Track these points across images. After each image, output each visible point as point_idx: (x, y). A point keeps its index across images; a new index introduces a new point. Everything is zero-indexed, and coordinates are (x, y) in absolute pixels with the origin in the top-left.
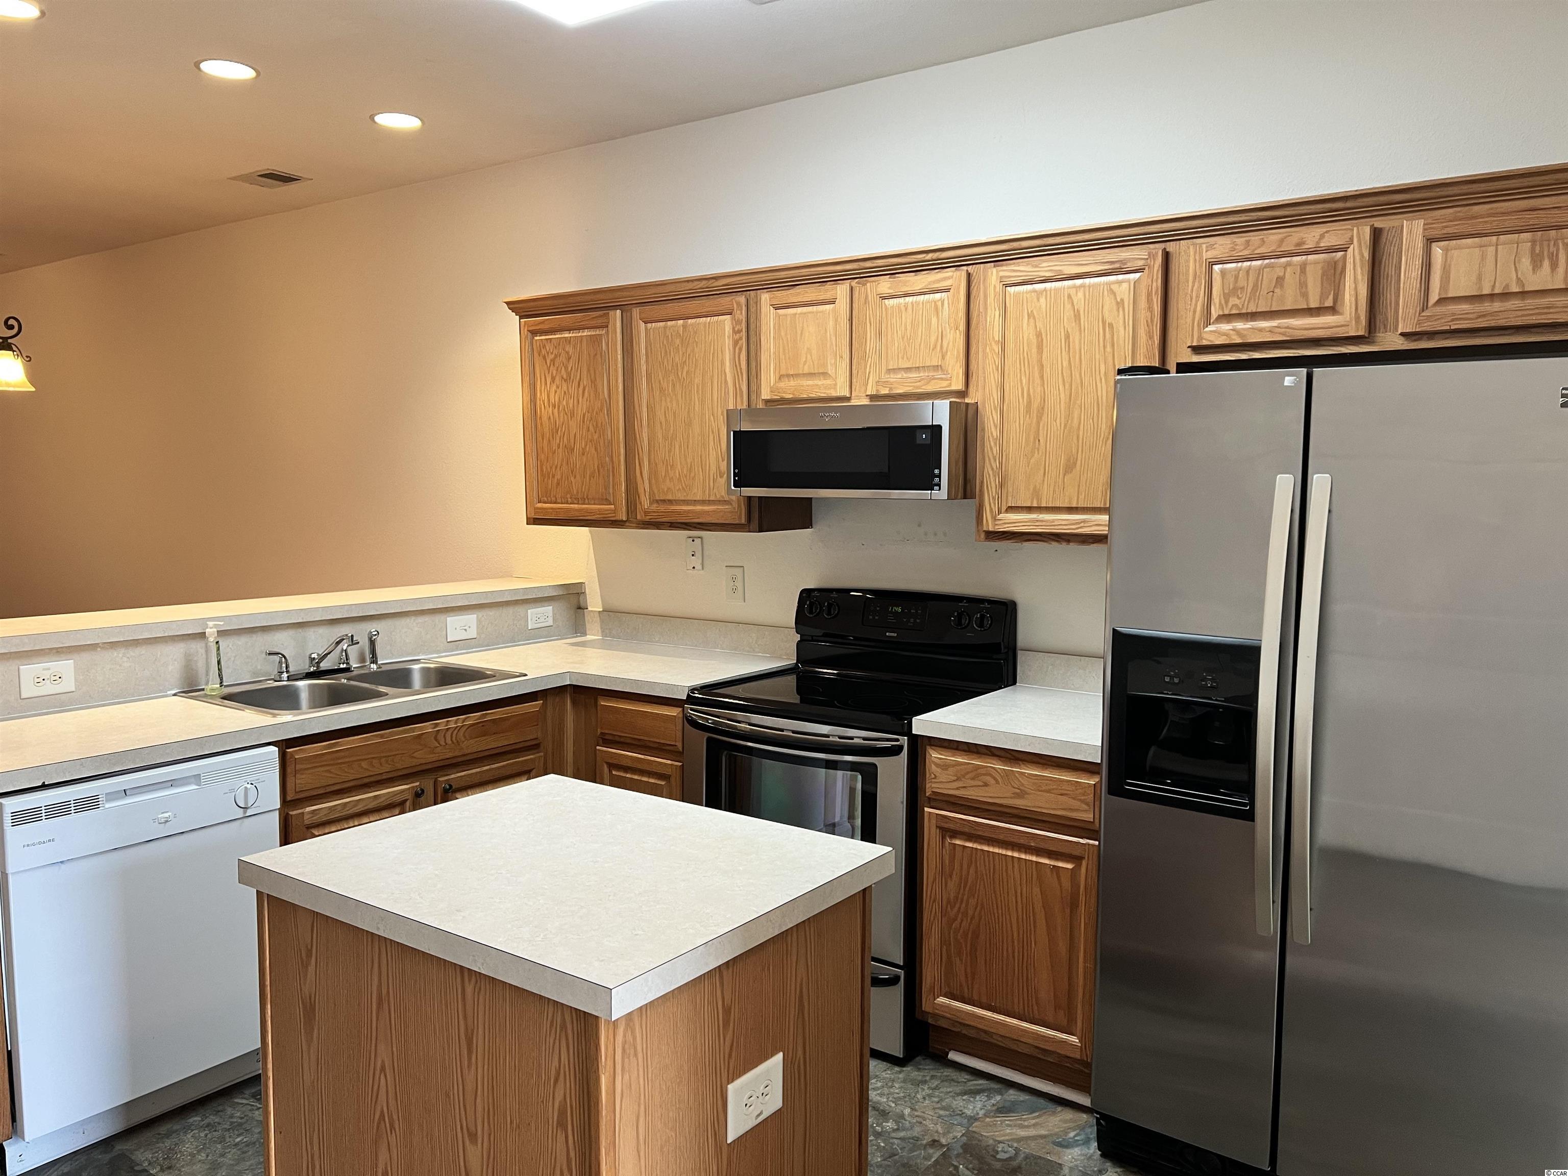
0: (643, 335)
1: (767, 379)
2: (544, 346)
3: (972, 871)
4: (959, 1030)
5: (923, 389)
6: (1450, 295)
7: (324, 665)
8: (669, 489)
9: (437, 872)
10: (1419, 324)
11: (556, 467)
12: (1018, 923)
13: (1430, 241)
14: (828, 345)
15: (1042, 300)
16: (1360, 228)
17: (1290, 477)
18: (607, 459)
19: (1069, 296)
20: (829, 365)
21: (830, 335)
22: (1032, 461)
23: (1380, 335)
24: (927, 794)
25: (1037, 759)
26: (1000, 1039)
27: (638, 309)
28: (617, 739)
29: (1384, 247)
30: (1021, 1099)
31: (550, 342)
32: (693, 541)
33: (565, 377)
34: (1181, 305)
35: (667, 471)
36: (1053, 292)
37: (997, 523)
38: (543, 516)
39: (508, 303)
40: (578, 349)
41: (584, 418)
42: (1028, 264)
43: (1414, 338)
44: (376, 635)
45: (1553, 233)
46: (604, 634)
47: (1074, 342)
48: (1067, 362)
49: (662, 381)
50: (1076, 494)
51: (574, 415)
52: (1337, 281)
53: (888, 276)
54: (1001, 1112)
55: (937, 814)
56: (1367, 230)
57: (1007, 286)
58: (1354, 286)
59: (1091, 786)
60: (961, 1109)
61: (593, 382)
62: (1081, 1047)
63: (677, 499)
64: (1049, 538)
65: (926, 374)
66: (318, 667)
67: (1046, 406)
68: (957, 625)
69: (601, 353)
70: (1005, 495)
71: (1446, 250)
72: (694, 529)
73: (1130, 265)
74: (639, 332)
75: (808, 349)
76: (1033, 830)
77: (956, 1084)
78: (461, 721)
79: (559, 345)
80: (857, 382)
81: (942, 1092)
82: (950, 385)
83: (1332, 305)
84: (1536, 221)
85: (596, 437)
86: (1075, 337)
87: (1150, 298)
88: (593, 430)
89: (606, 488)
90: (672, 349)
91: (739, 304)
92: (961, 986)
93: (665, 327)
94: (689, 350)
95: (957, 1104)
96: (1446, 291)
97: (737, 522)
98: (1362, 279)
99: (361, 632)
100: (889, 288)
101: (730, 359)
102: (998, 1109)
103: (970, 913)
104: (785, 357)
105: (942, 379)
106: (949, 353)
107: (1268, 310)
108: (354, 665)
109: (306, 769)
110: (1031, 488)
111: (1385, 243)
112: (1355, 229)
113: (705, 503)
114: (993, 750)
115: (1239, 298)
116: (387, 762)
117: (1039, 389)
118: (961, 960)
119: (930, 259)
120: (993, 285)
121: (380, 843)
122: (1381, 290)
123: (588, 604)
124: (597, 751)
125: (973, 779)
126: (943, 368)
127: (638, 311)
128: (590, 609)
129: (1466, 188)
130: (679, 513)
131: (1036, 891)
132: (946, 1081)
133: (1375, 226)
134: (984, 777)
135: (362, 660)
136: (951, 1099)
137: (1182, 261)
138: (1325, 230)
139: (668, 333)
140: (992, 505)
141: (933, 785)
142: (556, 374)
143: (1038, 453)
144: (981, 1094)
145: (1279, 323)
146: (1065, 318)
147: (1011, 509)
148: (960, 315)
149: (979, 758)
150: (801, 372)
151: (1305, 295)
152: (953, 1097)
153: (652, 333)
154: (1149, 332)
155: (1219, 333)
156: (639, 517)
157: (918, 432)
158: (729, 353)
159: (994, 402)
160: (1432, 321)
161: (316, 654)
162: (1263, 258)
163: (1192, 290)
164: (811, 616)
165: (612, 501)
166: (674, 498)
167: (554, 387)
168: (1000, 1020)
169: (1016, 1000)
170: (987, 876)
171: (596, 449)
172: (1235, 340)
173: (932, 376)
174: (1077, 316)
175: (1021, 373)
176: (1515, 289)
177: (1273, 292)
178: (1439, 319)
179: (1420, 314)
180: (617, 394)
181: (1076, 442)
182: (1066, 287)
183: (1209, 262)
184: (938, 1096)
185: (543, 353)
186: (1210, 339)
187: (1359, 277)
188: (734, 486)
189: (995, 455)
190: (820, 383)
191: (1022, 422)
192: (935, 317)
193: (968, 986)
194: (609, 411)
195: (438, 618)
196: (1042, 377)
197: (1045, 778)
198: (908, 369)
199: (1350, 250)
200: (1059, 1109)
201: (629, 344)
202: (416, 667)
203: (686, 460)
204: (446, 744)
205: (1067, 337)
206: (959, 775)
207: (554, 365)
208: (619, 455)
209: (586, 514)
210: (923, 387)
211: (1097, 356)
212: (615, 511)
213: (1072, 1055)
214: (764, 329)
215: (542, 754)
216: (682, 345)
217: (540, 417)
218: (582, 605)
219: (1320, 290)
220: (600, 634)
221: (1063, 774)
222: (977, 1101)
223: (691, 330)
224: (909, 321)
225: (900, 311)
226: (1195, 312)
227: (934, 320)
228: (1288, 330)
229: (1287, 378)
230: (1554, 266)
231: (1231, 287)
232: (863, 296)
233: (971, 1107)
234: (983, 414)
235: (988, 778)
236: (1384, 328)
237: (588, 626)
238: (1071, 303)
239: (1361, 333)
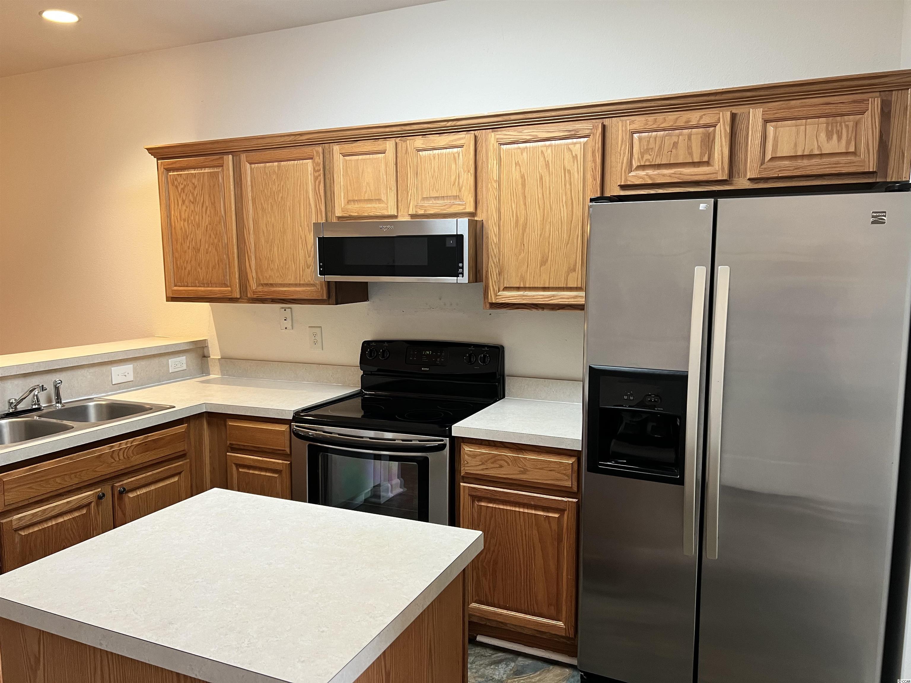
0: (249, 172)
1: (339, 202)
2: (176, 179)
3: (492, 522)
4: (485, 623)
5: (447, 211)
6: (778, 156)
7: (20, 407)
8: (270, 276)
9: (144, 586)
10: (760, 172)
11: (187, 262)
12: (523, 554)
13: (766, 121)
14: (381, 181)
15: (525, 154)
16: (724, 113)
17: (704, 268)
18: (225, 256)
19: (542, 152)
20: (382, 194)
21: (382, 174)
22: (520, 258)
23: (735, 179)
24: (462, 474)
25: (534, 449)
26: (512, 627)
27: (245, 154)
28: (242, 447)
29: (738, 125)
30: (527, 663)
31: (181, 176)
32: (285, 310)
33: (192, 200)
34: (613, 159)
35: (269, 264)
36: (531, 149)
37: (497, 297)
38: (179, 295)
39: (148, 149)
40: (201, 181)
41: (207, 228)
42: (515, 131)
43: (756, 181)
44: (59, 383)
45: (839, 118)
46: (223, 374)
47: (546, 182)
48: (541, 194)
49: (263, 204)
50: (548, 279)
51: (199, 226)
52: (710, 146)
53: (421, 136)
54: (516, 675)
55: (469, 487)
56: (728, 114)
57: (501, 144)
58: (720, 149)
59: (570, 465)
60: (491, 676)
61: (213, 204)
62: (565, 628)
63: (277, 283)
64: (531, 307)
65: (449, 202)
66: (16, 408)
67: (528, 223)
68: (468, 362)
69: (218, 185)
70: (502, 280)
71: (776, 128)
72: (289, 303)
73: (581, 133)
74: (246, 170)
75: (367, 183)
76: (533, 494)
77: (485, 658)
78: (130, 442)
79: (187, 178)
80: (401, 205)
81: (477, 665)
82: (465, 209)
83: (707, 160)
84: (829, 111)
85: (216, 241)
86: (546, 178)
87: (594, 154)
88: (213, 236)
89: (225, 276)
90: (270, 182)
91: (318, 152)
92: (486, 595)
93: (265, 167)
94: (282, 183)
95: (488, 672)
96: (776, 153)
97: (321, 298)
98: (726, 145)
99: (48, 381)
100: (423, 144)
101: (312, 189)
102: (514, 672)
103: (492, 549)
104: (351, 188)
105: (459, 204)
106: (463, 188)
107: (668, 163)
108: (43, 405)
109: (12, 488)
110: (520, 274)
111: (738, 123)
112: (721, 113)
113: (297, 286)
114: (505, 444)
115: (650, 155)
116: (76, 476)
117: (523, 212)
118: (486, 579)
119: (450, 125)
120: (492, 144)
121: (91, 562)
122: (736, 152)
123: (210, 354)
124: (228, 456)
125: (492, 463)
126: (460, 197)
127: (245, 155)
128: (211, 357)
129: (788, 89)
130: (279, 292)
131: (535, 532)
132: (478, 656)
133: (733, 112)
134: (500, 461)
135: (49, 401)
136: (484, 669)
137: (614, 131)
138: (703, 114)
139: (267, 171)
140: (494, 286)
141: (466, 468)
142: (186, 198)
143: (524, 253)
144: (502, 663)
145: (675, 171)
146: (540, 165)
147: (506, 289)
148: (471, 163)
149: (496, 449)
150: (363, 198)
151: (691, 154)
152: (485, 667)
153: (255, 171)
154: (594, 176)
155: (638, 177)
156: (249, 295)
157: (447, 239)
158: (312, 185)
159: (494, 220)
160: (768, 171)
161: (13, 400)
162: (664, 130)
163: (621, 149)
164: (371, 358)
165: (229, 285)
166: (274, 283)
167: (184, 208)
168: (512, 615)
169: (523, 602)
170: (502, 525)
171: (216, 250)
172: (648, 181)
173: (453, 202)
174: (547, 165)
175: (511, 201)
176: (816, 152)
177: (671, 151)
178: (771, 170)
179: (760, 167)
180: (231, 212)
181: (547, 245)
182: (540, 146)
183: (631, 132)
184: (475, 668)
185: (176, 184)
186: (632, 180)
187: (724, 143)
188: (319, 274)
189: (496, 254)
190: (376, 206)
191: (512, 233)
192: (454, 164)
193: (491, 595)
194: (225, 223)
195: (104, 369)
196: (525, 204)
197: (540, 460)
198: (436, 198)
199: (718, 127)
200: (551, 667)
201: (238, 178)
202: (92, 404)
203: (282, 257)
204: (120, 459)
205: (541, 178)
206: (483, 461)
207: (184, 192)
208: (233, 254)
209: (210, 294)
210: (447, 210)
211: (561, 191)
212: (231, 292)
213: (560, 634)
214: (336, 169)
215: (188, 460)
216: (277, 178)
217: (175, 228)
218: (206, 354)
219: (700, 151)
220: (220, 374)
221: (552, 457)
222: (500, 668)
223: (283, 169)
224: (436, 166)
225: (430, 159)
226: (622, 163)
227: (453, 166)
228: (680, 175)
229: (701, 205)
230: (840, 138)
231: (645, 147)
232: (404, 149)
233: (497, 673)
234: (487, 227)
235: (502, 463)
236: (738, 175)
237: (211, 368)
238: (543, 157)
239: (724, 178)
